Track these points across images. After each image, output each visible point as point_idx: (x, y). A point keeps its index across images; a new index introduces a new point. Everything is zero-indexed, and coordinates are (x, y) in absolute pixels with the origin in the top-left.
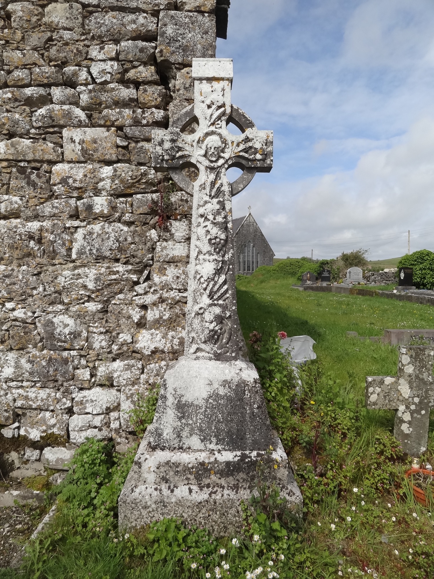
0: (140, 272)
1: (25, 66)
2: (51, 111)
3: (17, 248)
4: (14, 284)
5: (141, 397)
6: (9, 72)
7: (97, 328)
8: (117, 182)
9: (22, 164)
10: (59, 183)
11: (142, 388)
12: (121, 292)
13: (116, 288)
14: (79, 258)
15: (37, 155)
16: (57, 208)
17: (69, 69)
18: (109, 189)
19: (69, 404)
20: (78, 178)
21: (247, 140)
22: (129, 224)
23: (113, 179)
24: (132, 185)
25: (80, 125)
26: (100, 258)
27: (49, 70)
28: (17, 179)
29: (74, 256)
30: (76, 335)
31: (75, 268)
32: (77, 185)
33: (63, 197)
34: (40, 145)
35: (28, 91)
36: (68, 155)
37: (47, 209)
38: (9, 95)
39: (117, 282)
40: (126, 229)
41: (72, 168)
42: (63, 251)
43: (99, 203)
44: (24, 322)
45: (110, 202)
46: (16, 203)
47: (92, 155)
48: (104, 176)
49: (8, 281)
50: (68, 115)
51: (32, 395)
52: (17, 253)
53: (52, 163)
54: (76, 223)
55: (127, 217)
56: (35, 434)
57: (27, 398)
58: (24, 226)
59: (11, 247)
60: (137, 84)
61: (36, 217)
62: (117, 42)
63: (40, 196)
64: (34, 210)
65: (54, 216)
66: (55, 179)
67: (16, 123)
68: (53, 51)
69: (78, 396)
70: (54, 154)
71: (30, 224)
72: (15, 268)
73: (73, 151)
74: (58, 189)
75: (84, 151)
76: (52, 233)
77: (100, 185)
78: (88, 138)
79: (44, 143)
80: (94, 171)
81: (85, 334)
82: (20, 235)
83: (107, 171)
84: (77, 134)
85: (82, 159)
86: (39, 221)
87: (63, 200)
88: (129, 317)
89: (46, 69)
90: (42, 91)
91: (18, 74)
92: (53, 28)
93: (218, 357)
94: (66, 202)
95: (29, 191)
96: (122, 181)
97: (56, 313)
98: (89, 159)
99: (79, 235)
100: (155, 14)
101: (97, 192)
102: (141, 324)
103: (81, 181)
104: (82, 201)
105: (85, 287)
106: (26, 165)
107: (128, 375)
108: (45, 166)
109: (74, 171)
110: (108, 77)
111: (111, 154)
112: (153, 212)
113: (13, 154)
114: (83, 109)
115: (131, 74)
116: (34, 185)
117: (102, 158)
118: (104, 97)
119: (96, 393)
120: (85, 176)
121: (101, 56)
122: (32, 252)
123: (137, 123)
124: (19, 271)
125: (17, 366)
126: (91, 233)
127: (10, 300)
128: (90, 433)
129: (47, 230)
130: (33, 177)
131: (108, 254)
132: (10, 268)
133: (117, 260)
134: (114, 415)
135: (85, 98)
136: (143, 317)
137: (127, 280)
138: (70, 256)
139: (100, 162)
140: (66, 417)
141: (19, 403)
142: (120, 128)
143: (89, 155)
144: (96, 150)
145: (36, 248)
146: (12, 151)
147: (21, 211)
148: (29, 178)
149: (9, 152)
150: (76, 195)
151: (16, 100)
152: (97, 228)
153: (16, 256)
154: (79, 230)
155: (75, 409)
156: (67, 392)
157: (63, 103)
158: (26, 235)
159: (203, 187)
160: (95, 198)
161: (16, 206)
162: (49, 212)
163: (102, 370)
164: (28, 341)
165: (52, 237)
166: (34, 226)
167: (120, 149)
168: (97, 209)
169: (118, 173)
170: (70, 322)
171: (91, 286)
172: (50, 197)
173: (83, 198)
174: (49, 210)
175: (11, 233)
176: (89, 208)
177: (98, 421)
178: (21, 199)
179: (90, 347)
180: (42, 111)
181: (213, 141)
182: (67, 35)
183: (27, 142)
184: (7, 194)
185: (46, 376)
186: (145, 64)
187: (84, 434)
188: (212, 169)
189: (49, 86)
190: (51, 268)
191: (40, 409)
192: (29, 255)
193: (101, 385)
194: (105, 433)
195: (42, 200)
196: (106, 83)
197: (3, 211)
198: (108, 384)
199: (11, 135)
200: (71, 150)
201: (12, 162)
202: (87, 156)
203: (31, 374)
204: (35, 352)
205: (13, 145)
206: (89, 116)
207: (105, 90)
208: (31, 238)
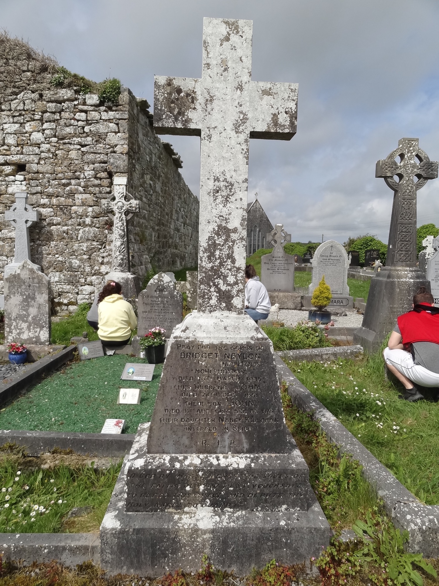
0: (102, 245)
1: (62, 172)
2: (71, 188)
4: (59, 248)
6: (57, 174)
7: (87, 264)
9: (61, 207)
10: (74, 213)
12: (95, 252)
13: (94, 250)
14: (81, 240)
15: (66, 203)
16: (73, 222)
17: (78, 173)
18: (91, 215)
19: (77, 291)
21: (130, 204)
22: (98, 228)
23: (92, 212)
24: (99, 214)
25: (81, 193)
26: (88, 240)
27: (70, 174)
28: (59, 212)
29: (79, 239)
30: (80, 267)
31: (80, 243)
34: (67, 200)
35: (64, 181)
36: (77, 204)
37: (70, 222)
38: (57, 183)
39: (94, 248)
40: (97, 229)
41: (78, 208)
42: (75, 237)
43: (88, 220)
44: (62, 262)
45: (91, 220)
47: (85, 204)
48: (89, 211)
49: (56, 247)
50: (77, 190)
52: (59, 238)
53: (71, 206)
54: (80, 227)
55: (97, 225)
56: (65, 301)
57: (63, 288)
58: (62, 228)
59: (58, 235)
60: (101, 179)
61: (66, 225)
62: (94, 164)
64: (65, 223)
65: (72, 225)
66: (72, 212)
67: (59, 192)
68: (72, 167)
69: (80, 288)
70: (72, 203)
74: (74, 215)
75: (82, 202)
77: (88, 214)
78: (84, 198)
79: (69, 199)
80: (86, 209)
81: (83, 266)
82: (60, 231)
83: (90, 209)
84: (80, 196)
87: (75, 219)
88: (98, 261)
89: (69, 174)
90: (68, 181)
91: (60, 175)
92: (72, 159)
93: (122, 271)
95: (64, 216)
96: (95, 213)
97: (73, 259)
99: (81, 232)
100: (107, 154)
101: (87, 216)
102: (102, 263)
103: (81, 213)
104: (82, 220)
105: (83, 250)
106: (63, 207)
107: (97, 281)
108: (69, 207)
110: (91, 176)
111: (92, 203)
112: (106, 224)
113: (58, 203)
114: (82, 187)
115: (98, 175)
116: (65, 214)
118: (89, 183)
119: (87, 287)
120: (83, 211)
121: (88, 169)
123: (100, 192)
124: (60, 244)
125: (60, 277)
126: (85, 231)
127: (57, 254)
128: (84, 301)
129: (70, 230)
130: (65, 211)
131: (91, 238)
133: (94, 241)
134: (92, 295)
135: (82, 184)
136: (103, 261)
137: (97, 247)
138: (77, 239)
139: (88, 206)
140: (76, 295)
141: (60, 290)
142: (95, 194)
144: (86, 202)
145: (66, 236)
147: (61, 223)
150: (79, 217)
151: (59, 184)
152: (87, 229)
154: (81, 230)
155: (79, 293)
156: (76, 287)
157: (75, 185)
158: (62, 231)
159: (117, 218)
160: (86, 219)
161: (59, 221)
163: (89, 279)
164: (63, 269)
165: (71, 232)
166: (65, 228)
167: (95, 202)
168: (87, 223)
169: (94, 210)
170: (78, 262)
172: (71, 218)
175: (58, 230)
176: (84, 222)
177: (87, 297)
178: (61, 219)
179: (84, 271)
180: (68, 188)
181: (120, 204)
182: (76, 162)
183: (63, 199)
184: (56, 217)
185: (69, 281)
186: (103, 172)
187: (82, 301)
188: (120, 213)
189: (70, 179)
190: (71, 243)
191: (67, 292)
192: (63, 238)
193: (89, 285)
194: (89, 301)
195: (68, 219)
196: (90, 178)
197: (54, 223)
198: (91, 284)
199: (57, 196)
200: (78, 202)
201: (58, 206)
202: (83, 204)
203: (64, 280)
204: (66, 272)
205: (58, 200)
206: (84, 190)
207: (89, 181)
208: (64, 232)
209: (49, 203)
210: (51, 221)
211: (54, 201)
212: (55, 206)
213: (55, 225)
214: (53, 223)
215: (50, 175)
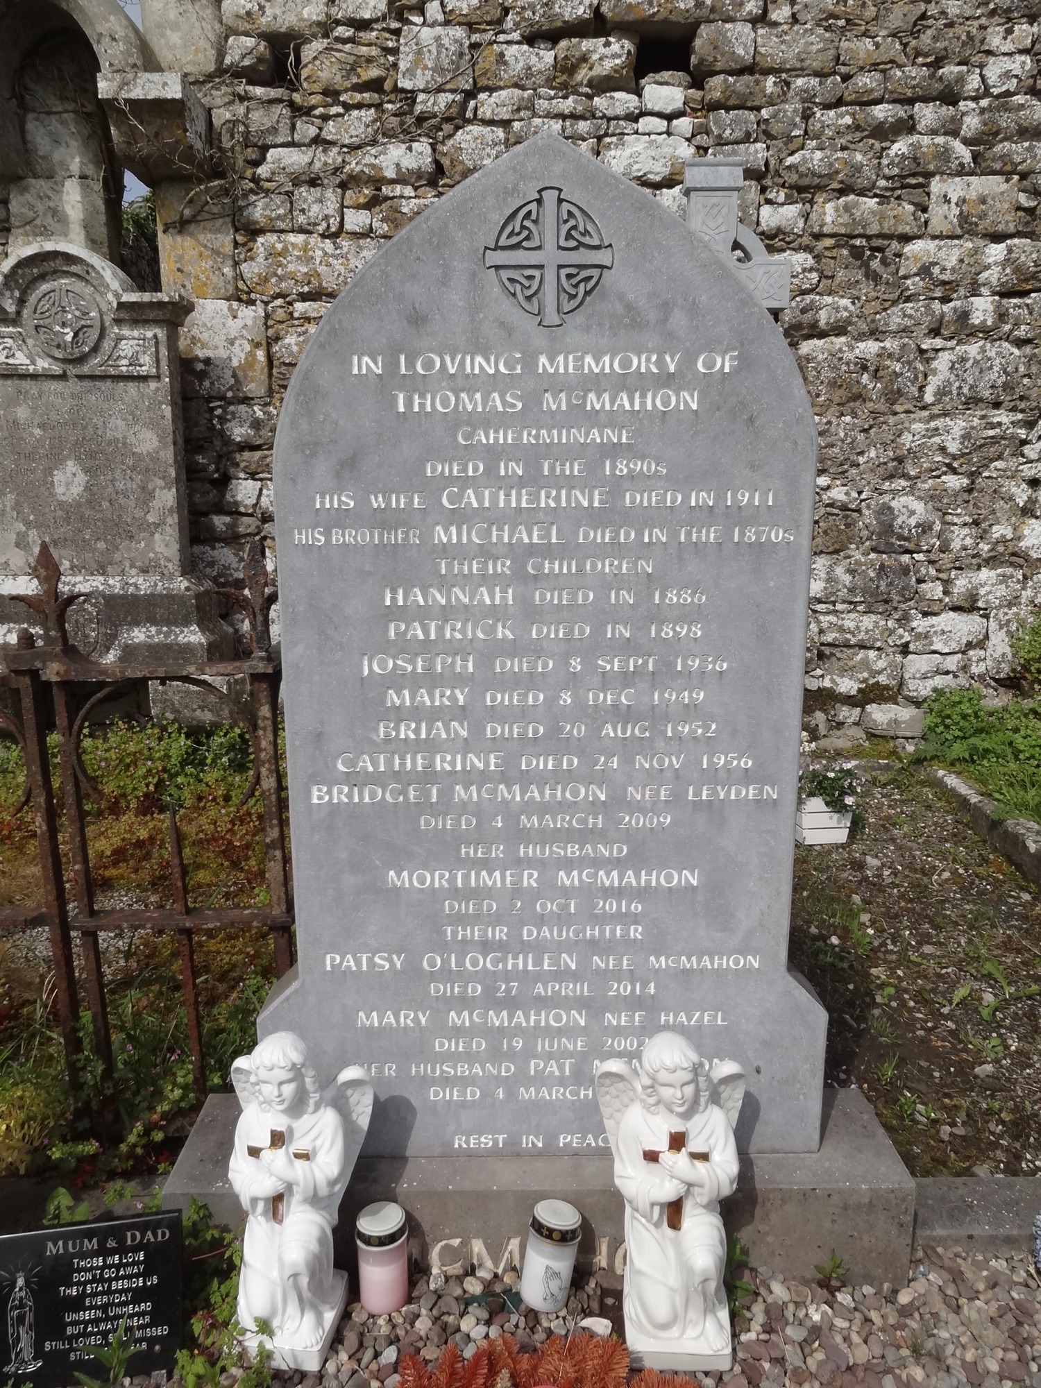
0: (1031, 424)
1: (875, 66)
2: (914, 147)
3: (840, 386)
4: (832, 446)
5: (1022, 624)
6: (846, 78)
7: (960, 516)
8: (1008, 271)
9: (858, 242)
10: (915, 275)
11: (1024, 610)
12: (1000, 457)
13: (993, 451)
14: (938, 401)
15: (886, 225)
16: (910, 316)
17: (950, 70)
18: (995, 283)
19: (907, 638)
20: (949, 265)
22: (1020, 343)
23: (1007, 261)
24: (1034, 276)
25: (961, 172)
26: (973, 401)
27: (917, 73)
28: (846, 268)
29: (929, 397)
30: (925, 528)
31: (933, 417)
32: (947, 277)
33: (922, 298)
34: (892, 209)
35: (881, 112)
36: (937, 225)
37: (895, 318)
38: (848, 120)
39: (994, 440)
40: (1016, 352)
41: (940, 248)
42: (914, 391)
43: (981, 309)
44: (844, 508)
45: (998, 306)
46: (846, 309)
47: (977, 225)
48: (990, 260)
49: (821, 441)
50: (944, 154)
51: (849, 624)
52: (839, 395)
53: (906, 239)
54: (938, 342)
55: (1022, 331)
56: (847, 686)
57: (841, 629)
58: (852, 348)
59: (832, 384)
61: (875, 333)
62: (1034, 18)
63: (885, 297)
64: (873, 321)
65: (903, 331)
66: (909, 267)
67: (858, 168)
68: (926, 38)
69: (920, 624)
70: (914, 223)
71: (862, 345)
72: (834, 420)
73: (946, 217)
74: (914, 284)
75: (963, 218)
76: (898, 361)
77: (983, 277)
78: (973, 195)
79: (899, 205)
80: (975, 251)
81: (937, 527)
82: (847, 364)
83: (996, 252)
84: (955, 188)
85: (959, 231)
86: (877, 340)
87: (921, 304)
88: (1011, 499)
89: (912, 71)
90: (901, 112)
91: (866, 81)
94: (927, 307)
95: (866, 289)
96: (1017, 270)
97: (895, 492)
98: (967, 233)
99: (942, 363)
101: (977, 289)
102: (1029, 510)
103: (953, 270)
104: (951, 304)
105: (943, 449)
106: (864, 243)
107: (1001, 591)
108: (895, 245)
109: (942, 254)
110: (1012, 85)
111: (1007, 222)
113: (845, 225)
114: (966, 142)
116: (876, 278)
117: (991, 230)
118: (1006, 121)
119: (947, 620)
120: (961, 261)
121: (1008, 47)
122: (864, 392)
124: (838, 425)
125: (830, 579)
126: (963, 360)
127: (824, 472)
128: (939, 681)
129: (890, 356)
130: (875, 264)
131: (986, 394)
132: (825, 420)
133: (997, 405)
134: (976, 654)
135: (972, 124)
136: (1032, 500)
137: (1013, 437)
138: (921, 398)
139: (985, 236)
140: (899, 658)
141: (829, 637)
142: (1026, 176)
143: (971, 224)
144: (983, 216)
145: (871, 386)
146: (845, 218)
147: (850, 323)
148: (867, 266)
149: (841, 220)
150: (938, 294)
151: (858, 128)
152: (973, 349)
153: (837, 399)
154: (940, 354)
155: (912, 647)
156: (904, 620)
157: (934, 132)
158: (856, 364)
160: (972, 299)
161: (846, 314)
162: (899, 324)
163: (961, 584)
164: (850, 540)
165: (898, 367)
167: (1020, 214)
168: (976, 319)
169: (1013, 255)
170: (919, 507)
171: (953, 447)
172: (900, 298)
173: (951, 300)
174: (898, 320)
175: (835, 361)
176: (964, 316)
177: (952, 663)
178: (853, 303)
179: (944, 549)
180: (900, 147)
183: (872, 203)
184: (829, 295)
185: (875, 593)
187: (930, 683)
189: (911, 101)
190: (892, 420)
191: (862, 646)
192: (858, 397)
193: (956, 609)
194: (963, 680)
195: (887, 304)
196: (1008, 94)
197: (822, 323)
198: (969, 606)
199: (842, 192)
200: (942, 216)
201: (843, 239)
202: (967, 227)
203: (851, 590)
204: (858, 556)
205: (847, 208)
206: (976, 157)
207: (1007, 108)
208: (864, 368)
209: (801, 224)
210: (808, 317)
211: (829, 213)
212: (829, 242)
213: (822, 335)
214: (814, 325)
215: (814, 81)
